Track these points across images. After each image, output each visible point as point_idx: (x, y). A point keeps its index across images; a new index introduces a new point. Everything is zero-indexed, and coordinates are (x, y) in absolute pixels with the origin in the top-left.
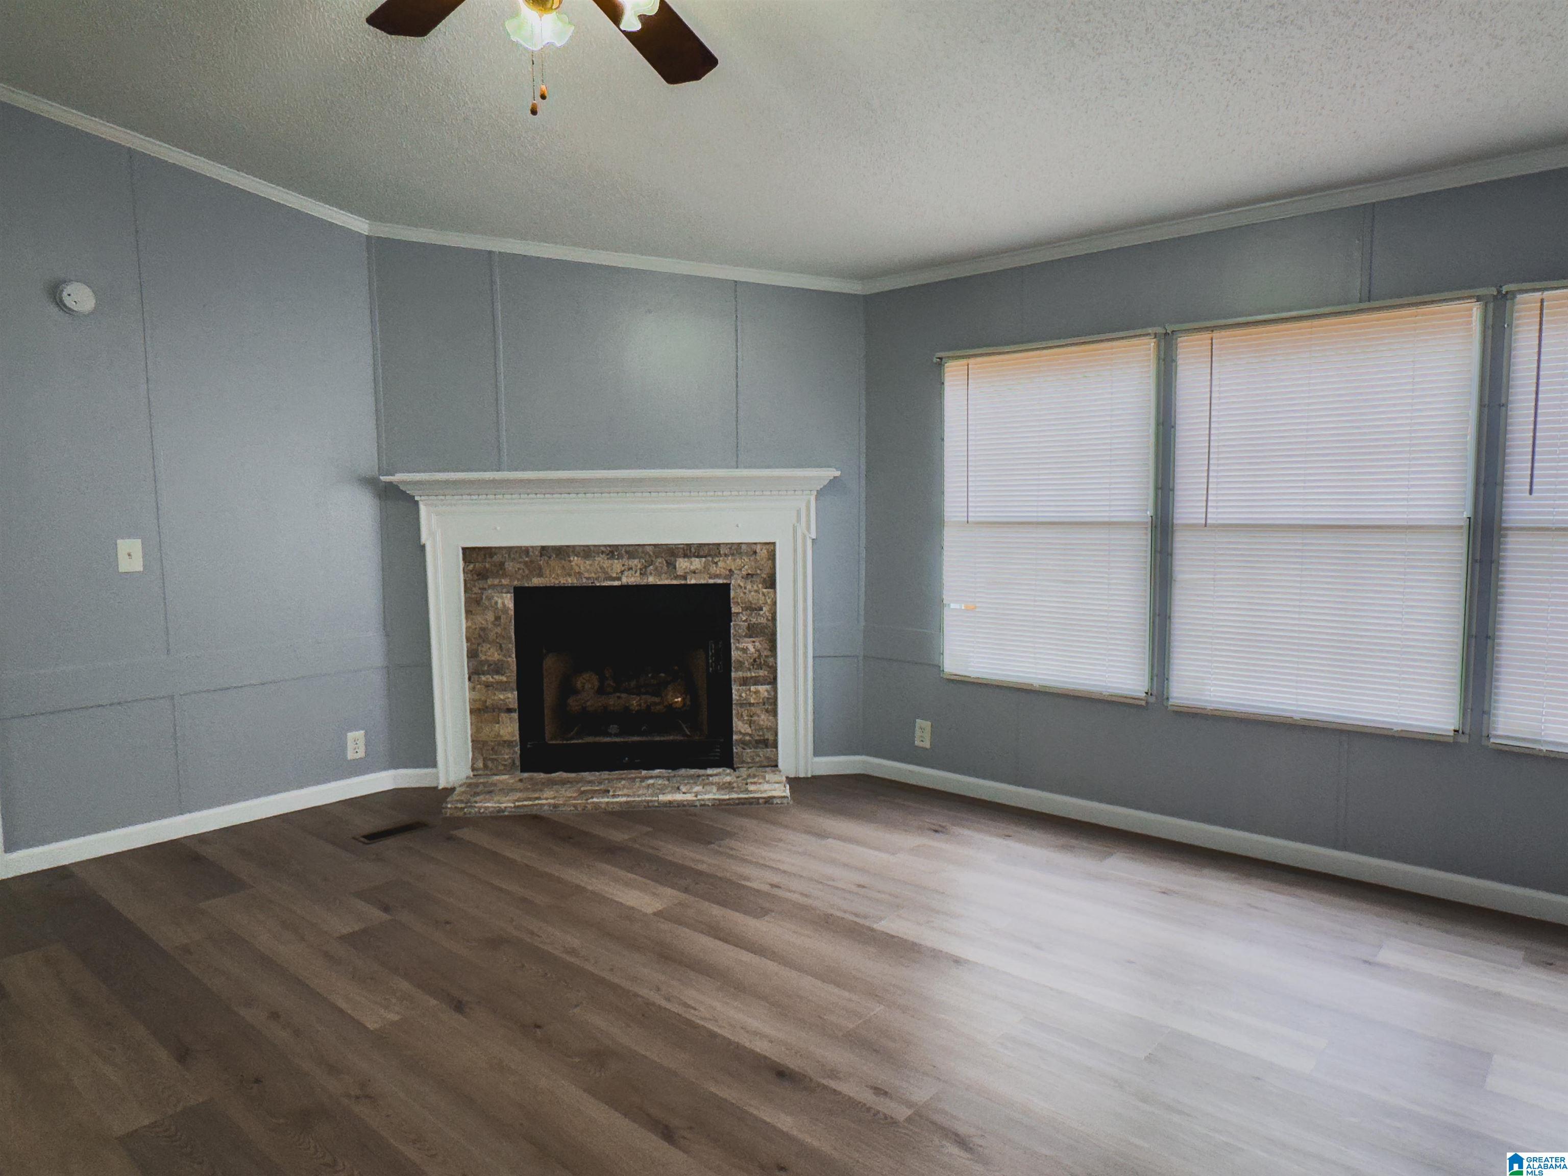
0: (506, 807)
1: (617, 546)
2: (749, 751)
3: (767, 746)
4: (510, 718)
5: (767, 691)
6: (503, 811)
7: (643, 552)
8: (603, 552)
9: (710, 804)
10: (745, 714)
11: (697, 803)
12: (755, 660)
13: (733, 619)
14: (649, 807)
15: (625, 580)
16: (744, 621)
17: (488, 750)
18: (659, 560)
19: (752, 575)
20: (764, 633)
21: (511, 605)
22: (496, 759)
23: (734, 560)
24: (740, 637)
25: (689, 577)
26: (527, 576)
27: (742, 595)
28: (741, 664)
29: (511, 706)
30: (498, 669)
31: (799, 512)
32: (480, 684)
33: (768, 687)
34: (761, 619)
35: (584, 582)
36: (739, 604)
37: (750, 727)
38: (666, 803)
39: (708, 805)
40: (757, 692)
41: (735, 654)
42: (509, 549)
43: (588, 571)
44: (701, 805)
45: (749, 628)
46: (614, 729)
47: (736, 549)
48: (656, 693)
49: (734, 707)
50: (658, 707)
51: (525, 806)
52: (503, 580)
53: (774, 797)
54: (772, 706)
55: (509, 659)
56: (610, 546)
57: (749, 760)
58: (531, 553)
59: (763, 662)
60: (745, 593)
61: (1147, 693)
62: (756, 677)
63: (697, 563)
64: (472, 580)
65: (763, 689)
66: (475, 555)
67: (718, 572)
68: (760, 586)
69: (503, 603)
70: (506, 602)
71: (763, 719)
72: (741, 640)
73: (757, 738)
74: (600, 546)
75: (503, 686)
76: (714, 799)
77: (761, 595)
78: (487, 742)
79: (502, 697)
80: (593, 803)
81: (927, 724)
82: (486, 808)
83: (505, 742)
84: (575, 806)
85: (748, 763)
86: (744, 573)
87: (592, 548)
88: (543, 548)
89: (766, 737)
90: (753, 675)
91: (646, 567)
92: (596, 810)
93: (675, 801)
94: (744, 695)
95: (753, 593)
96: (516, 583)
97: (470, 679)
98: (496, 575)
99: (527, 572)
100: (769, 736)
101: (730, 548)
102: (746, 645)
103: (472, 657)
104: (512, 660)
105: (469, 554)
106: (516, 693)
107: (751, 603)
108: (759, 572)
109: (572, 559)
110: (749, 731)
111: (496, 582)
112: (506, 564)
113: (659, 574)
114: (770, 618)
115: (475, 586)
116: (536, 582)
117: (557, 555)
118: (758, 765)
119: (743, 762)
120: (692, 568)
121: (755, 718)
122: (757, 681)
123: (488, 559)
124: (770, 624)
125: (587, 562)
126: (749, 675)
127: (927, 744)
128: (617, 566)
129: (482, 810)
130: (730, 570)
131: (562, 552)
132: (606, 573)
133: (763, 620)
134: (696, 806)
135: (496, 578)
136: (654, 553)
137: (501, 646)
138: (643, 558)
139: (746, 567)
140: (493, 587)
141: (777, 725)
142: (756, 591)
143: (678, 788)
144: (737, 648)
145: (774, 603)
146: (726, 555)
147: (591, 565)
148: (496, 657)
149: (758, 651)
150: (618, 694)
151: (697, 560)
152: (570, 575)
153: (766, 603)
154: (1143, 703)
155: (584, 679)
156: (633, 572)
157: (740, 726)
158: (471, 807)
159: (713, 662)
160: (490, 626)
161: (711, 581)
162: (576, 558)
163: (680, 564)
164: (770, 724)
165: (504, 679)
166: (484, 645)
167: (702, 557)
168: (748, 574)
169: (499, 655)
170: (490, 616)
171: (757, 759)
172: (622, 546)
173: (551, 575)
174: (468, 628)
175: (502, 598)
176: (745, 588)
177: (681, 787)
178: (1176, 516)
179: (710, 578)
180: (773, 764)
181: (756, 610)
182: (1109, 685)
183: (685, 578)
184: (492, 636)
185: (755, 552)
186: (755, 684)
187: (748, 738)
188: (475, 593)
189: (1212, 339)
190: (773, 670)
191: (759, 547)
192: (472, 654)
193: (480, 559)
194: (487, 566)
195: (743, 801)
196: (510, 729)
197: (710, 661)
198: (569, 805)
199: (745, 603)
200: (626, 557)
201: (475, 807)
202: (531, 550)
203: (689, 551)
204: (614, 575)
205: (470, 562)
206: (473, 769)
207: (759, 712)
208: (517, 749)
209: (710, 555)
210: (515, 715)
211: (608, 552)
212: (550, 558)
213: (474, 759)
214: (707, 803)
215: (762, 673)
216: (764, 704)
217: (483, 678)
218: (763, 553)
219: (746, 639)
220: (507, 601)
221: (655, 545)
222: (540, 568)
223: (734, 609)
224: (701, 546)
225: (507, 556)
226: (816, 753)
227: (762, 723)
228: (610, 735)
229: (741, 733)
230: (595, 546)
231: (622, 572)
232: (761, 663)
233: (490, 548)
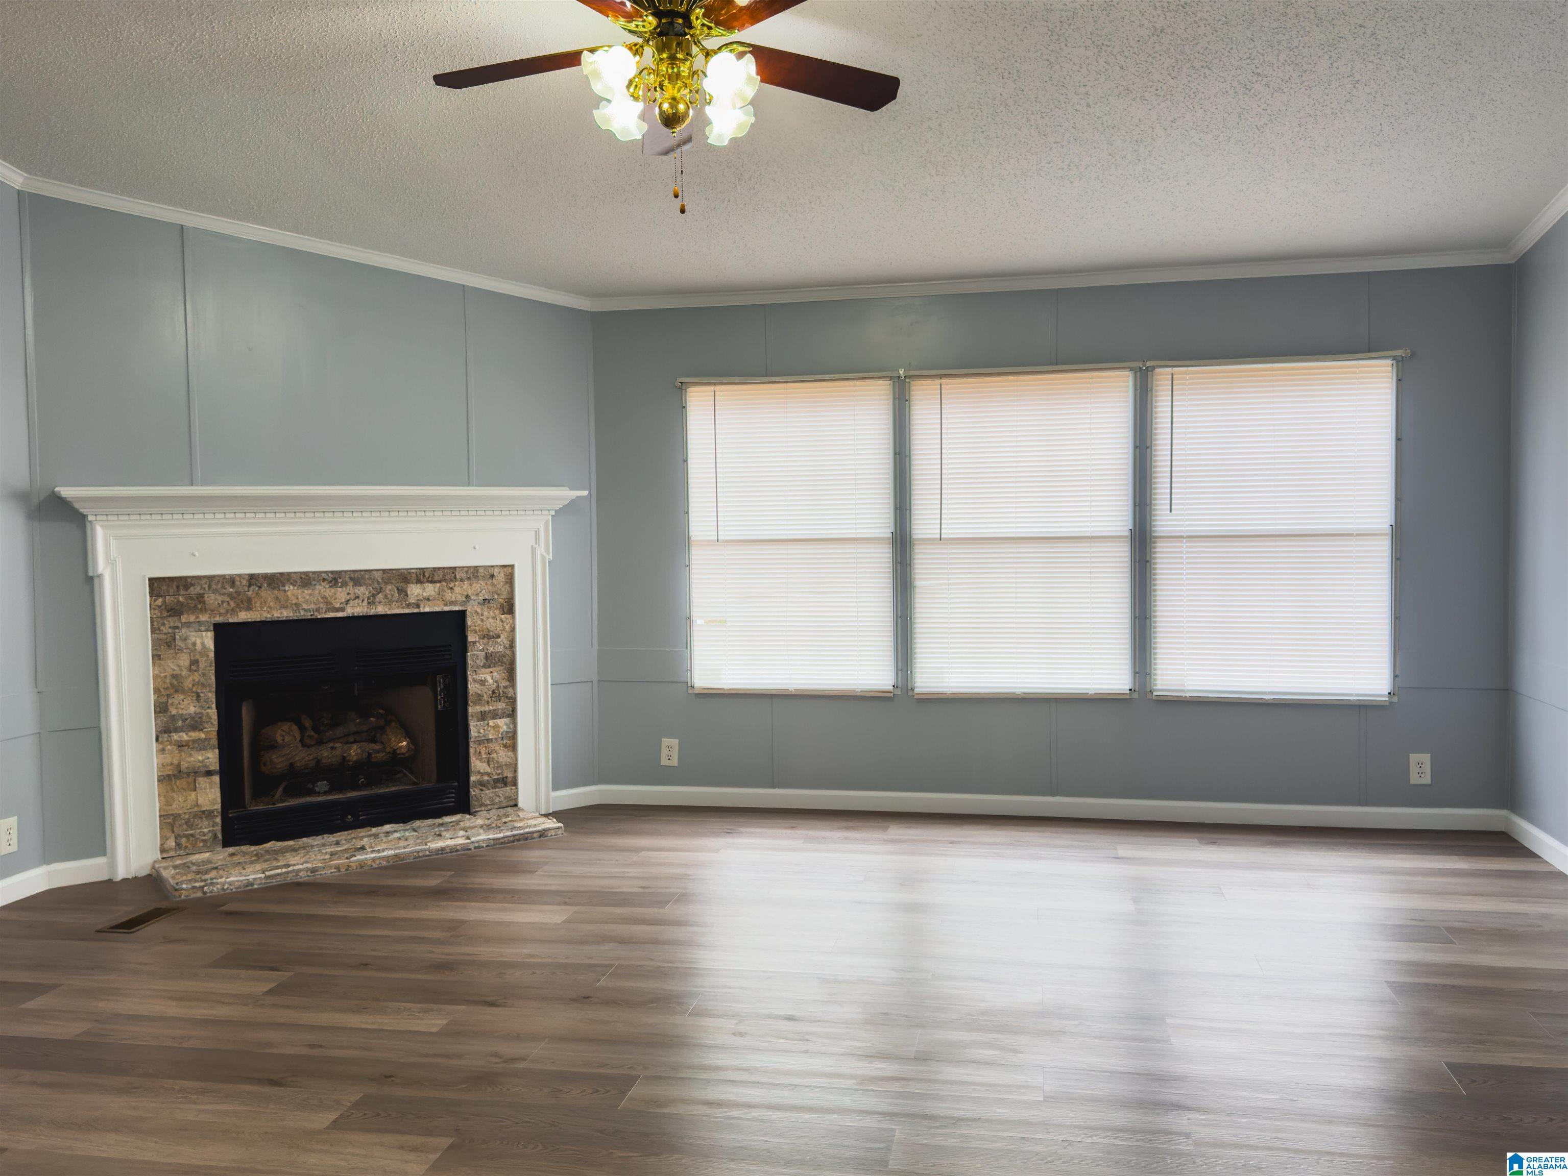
0: (254, 879)
1: (340, 572)
2: (487, 792)
3: (506, 785)
4: (210, 783)
5: (506, 724)
6: (252, 885)
7: (370, 579)
8: (324, 580)
9: (484, 845)
10: (483, 751)
11: (472, 846)
12: (494, 692)
13: (470, 649)
14: (420, 857)
15: (350, 611)
16: (481, 650)
17: (180, 825)
18: (389, 587)
19: (489, 601)
20: (502, 662)
21: (210, 644)
22: (192, 835)
23: (471, 585)
24: (478, 668)
25: (422, 606)
26: (233, 610)
27: (479, 622)
28: (479, 697)
29: (212, 768)
30: (195, 724)
31: (537, 533)
32: (170, 744)
33: (507, 720)
34: (499, 648)
35: (302, 615)
36: (476, 632)
37: (489, 765)
38: (439, 850)
39: (483, 847)
40: (496, 727)
41: (472, 687)
42: (211, 578)
43: (307, 602)
44: (475, 848)
45: (486, 658)
46: (322, 785)
47: (473, 573)
48: (373, 740)
49: (471, 744)
50: (381, 755)
51: (278, 875)
52: (201, 616)
53: (549, 829)
54: (511, 741)
55: (209, 711)
56: (332, 572)
57: (488, 802)
58: (238, 583)
59: (501, 693)
60: (482, 620)
61: (894, 686)
62: (494, 710)
63: (430, 589)
64: (162, 618)
65: (503, 723)
66: (164, 588)
67: (453, 599)
68: (497, 612)
69: (203, 644)
70: (206, 641)
71: (503, 756)
72: (479, 671)
73: (496, 777)
74: (321, 572)
75: (200, 745)
76: (489, 839)
77: (498, 622)
78: (179, 815)
79: (200, 758)
80: (357, 861)
81: (675, 742)
82: (230, 884)
83: (203, 812)
84: (338, 868)
85: (487, 805)
86: (481, 598)
87: (311, 575)
88: (252, 577)
89: (505, 775)
90: (491, 708)
91: (374, 595)
92: (362, 867)
93: (448, 846)
94: (482, 731)
95: (491, 620)
96: (219, 619)
97: (157, 740)
98: (193, 610)
99: (232, 604)
100: (509, 774)
101: (467, 572)
102: (485, 676)
103: (160, 712)
104: (213, 713)
105: (157, 585)
106: (217, 751)
107: (489, 631)
108: (496, 597)
109: (287, 588)
110: (488, 770)
111: (192, 618)
112: (206, 596)
113: (389, 602)
114: (507, 646)
115: (164, 624)
116: (243, 616)
117: (269, 585)
118: (496, 806)
119: (482, 805)
120: (425, 594)
121: (494, 755)
122: (495, 715)
123: (182, 592)
124: (508, 652)
125: (306, 591)
126: (487, 708)
127: (675, 763)
128: (341, 594)
129: (226, 887)
130: (467, 597)
131: (275, 581)
132: (328, 603)
133: (500, 649)
134: (470, 849)
135: (193, 613)
136: (382, 579)
137: (198, 696)
138: (370, 585)
139: (484, 591)
140: (188, 625)
141: (516, 760)
142: (494, 618)
143: (440, 835)
144: (475, 680)
145: (513, 630)
146: (462, 580)
147: (310, 595)
148: (192, 710)
149: (496, 682)
150: (331, 745)
151: (430, 585)
152: (285, 607)
153: (504, 629)
154: (891, 695)
155: (283, 731)
156: (360, 601)
157: (478, 765)
158: (212, 884)
159: (441, 698)
160: (184, 673)
161: (447, 609)
162: (291, 587)
163: (411, 591)
164: (509, 760)
165: (203, 736)
166: (176, 696)
167: (435, 582)
168: (485, 600)
169: (195, 707)
170: (184, 660)
171: (497, 800)
172: (346, 572)
173: (262, 608)
174: (155, 677)
175: (202, 637)
176: (482, 615)
177: (444, 834)
178: (913, 532)
179: (446, 605)
180: (512, 803)
181: (494, 637)
182: (860, 682)
183: (418, 606)
184: (188, 684)
185: (492, 576)
186: (493, 718)
187: (486, 778)
188: (165, 634)
189: (941, 385)
190: (513, 701)
191: (496, 570)
192: (161, 709)
193: (171, 591)
194: (181, 599)
195: (517, 837)
196: (211, 797)
197: (439, 697)
198: (331, 867)
199: (483, 631)
200: (351, 584)
201: (217, 884)
202: (237, 579)
203: (423, 576)
204: (338, 605)
205: (158, 596)
206: (163, 851)
207: (497, 748)
208: (218, 820)
209: (445, 580)
210: (216, 779)
211: (330, 580)
212: (260, 587)
213: (164, 838)
214: (481, 844)
215: (501, 706)
216: (502, 739)
217: (175, 737)
218: (500, 577)
219: (484, 670)
220: (208, 640)
221: (384, 571)
222: (249, 600)
223: (471, 638)
224: (435, 570)
225: (206, 586)
226: (555, 788)
227: (501, 760)
228: (318, 794)
229: (479, 773)
230: (314, 573)
231: (347, 602)
232: (500, 694)
233: (185, 578)
